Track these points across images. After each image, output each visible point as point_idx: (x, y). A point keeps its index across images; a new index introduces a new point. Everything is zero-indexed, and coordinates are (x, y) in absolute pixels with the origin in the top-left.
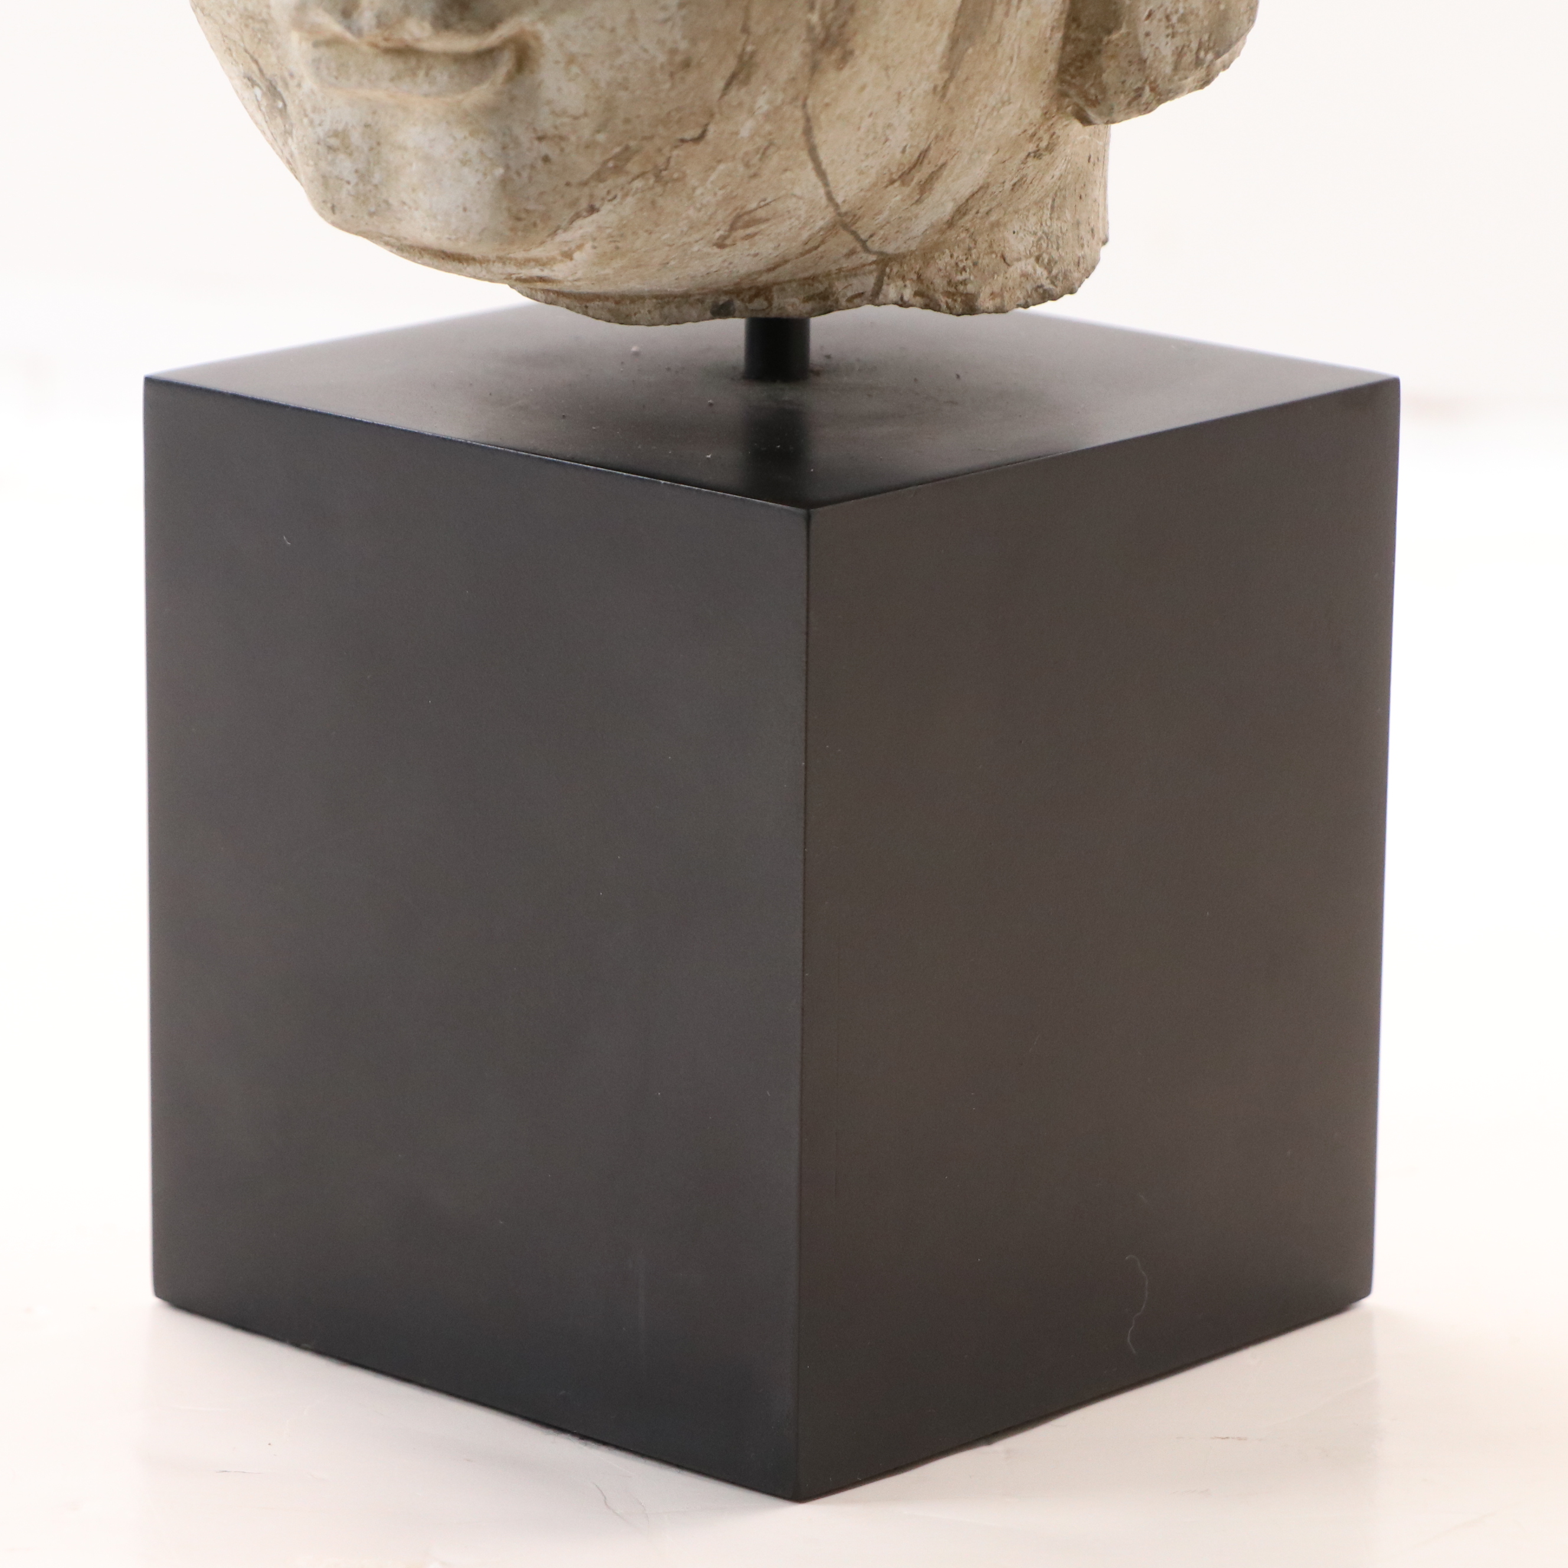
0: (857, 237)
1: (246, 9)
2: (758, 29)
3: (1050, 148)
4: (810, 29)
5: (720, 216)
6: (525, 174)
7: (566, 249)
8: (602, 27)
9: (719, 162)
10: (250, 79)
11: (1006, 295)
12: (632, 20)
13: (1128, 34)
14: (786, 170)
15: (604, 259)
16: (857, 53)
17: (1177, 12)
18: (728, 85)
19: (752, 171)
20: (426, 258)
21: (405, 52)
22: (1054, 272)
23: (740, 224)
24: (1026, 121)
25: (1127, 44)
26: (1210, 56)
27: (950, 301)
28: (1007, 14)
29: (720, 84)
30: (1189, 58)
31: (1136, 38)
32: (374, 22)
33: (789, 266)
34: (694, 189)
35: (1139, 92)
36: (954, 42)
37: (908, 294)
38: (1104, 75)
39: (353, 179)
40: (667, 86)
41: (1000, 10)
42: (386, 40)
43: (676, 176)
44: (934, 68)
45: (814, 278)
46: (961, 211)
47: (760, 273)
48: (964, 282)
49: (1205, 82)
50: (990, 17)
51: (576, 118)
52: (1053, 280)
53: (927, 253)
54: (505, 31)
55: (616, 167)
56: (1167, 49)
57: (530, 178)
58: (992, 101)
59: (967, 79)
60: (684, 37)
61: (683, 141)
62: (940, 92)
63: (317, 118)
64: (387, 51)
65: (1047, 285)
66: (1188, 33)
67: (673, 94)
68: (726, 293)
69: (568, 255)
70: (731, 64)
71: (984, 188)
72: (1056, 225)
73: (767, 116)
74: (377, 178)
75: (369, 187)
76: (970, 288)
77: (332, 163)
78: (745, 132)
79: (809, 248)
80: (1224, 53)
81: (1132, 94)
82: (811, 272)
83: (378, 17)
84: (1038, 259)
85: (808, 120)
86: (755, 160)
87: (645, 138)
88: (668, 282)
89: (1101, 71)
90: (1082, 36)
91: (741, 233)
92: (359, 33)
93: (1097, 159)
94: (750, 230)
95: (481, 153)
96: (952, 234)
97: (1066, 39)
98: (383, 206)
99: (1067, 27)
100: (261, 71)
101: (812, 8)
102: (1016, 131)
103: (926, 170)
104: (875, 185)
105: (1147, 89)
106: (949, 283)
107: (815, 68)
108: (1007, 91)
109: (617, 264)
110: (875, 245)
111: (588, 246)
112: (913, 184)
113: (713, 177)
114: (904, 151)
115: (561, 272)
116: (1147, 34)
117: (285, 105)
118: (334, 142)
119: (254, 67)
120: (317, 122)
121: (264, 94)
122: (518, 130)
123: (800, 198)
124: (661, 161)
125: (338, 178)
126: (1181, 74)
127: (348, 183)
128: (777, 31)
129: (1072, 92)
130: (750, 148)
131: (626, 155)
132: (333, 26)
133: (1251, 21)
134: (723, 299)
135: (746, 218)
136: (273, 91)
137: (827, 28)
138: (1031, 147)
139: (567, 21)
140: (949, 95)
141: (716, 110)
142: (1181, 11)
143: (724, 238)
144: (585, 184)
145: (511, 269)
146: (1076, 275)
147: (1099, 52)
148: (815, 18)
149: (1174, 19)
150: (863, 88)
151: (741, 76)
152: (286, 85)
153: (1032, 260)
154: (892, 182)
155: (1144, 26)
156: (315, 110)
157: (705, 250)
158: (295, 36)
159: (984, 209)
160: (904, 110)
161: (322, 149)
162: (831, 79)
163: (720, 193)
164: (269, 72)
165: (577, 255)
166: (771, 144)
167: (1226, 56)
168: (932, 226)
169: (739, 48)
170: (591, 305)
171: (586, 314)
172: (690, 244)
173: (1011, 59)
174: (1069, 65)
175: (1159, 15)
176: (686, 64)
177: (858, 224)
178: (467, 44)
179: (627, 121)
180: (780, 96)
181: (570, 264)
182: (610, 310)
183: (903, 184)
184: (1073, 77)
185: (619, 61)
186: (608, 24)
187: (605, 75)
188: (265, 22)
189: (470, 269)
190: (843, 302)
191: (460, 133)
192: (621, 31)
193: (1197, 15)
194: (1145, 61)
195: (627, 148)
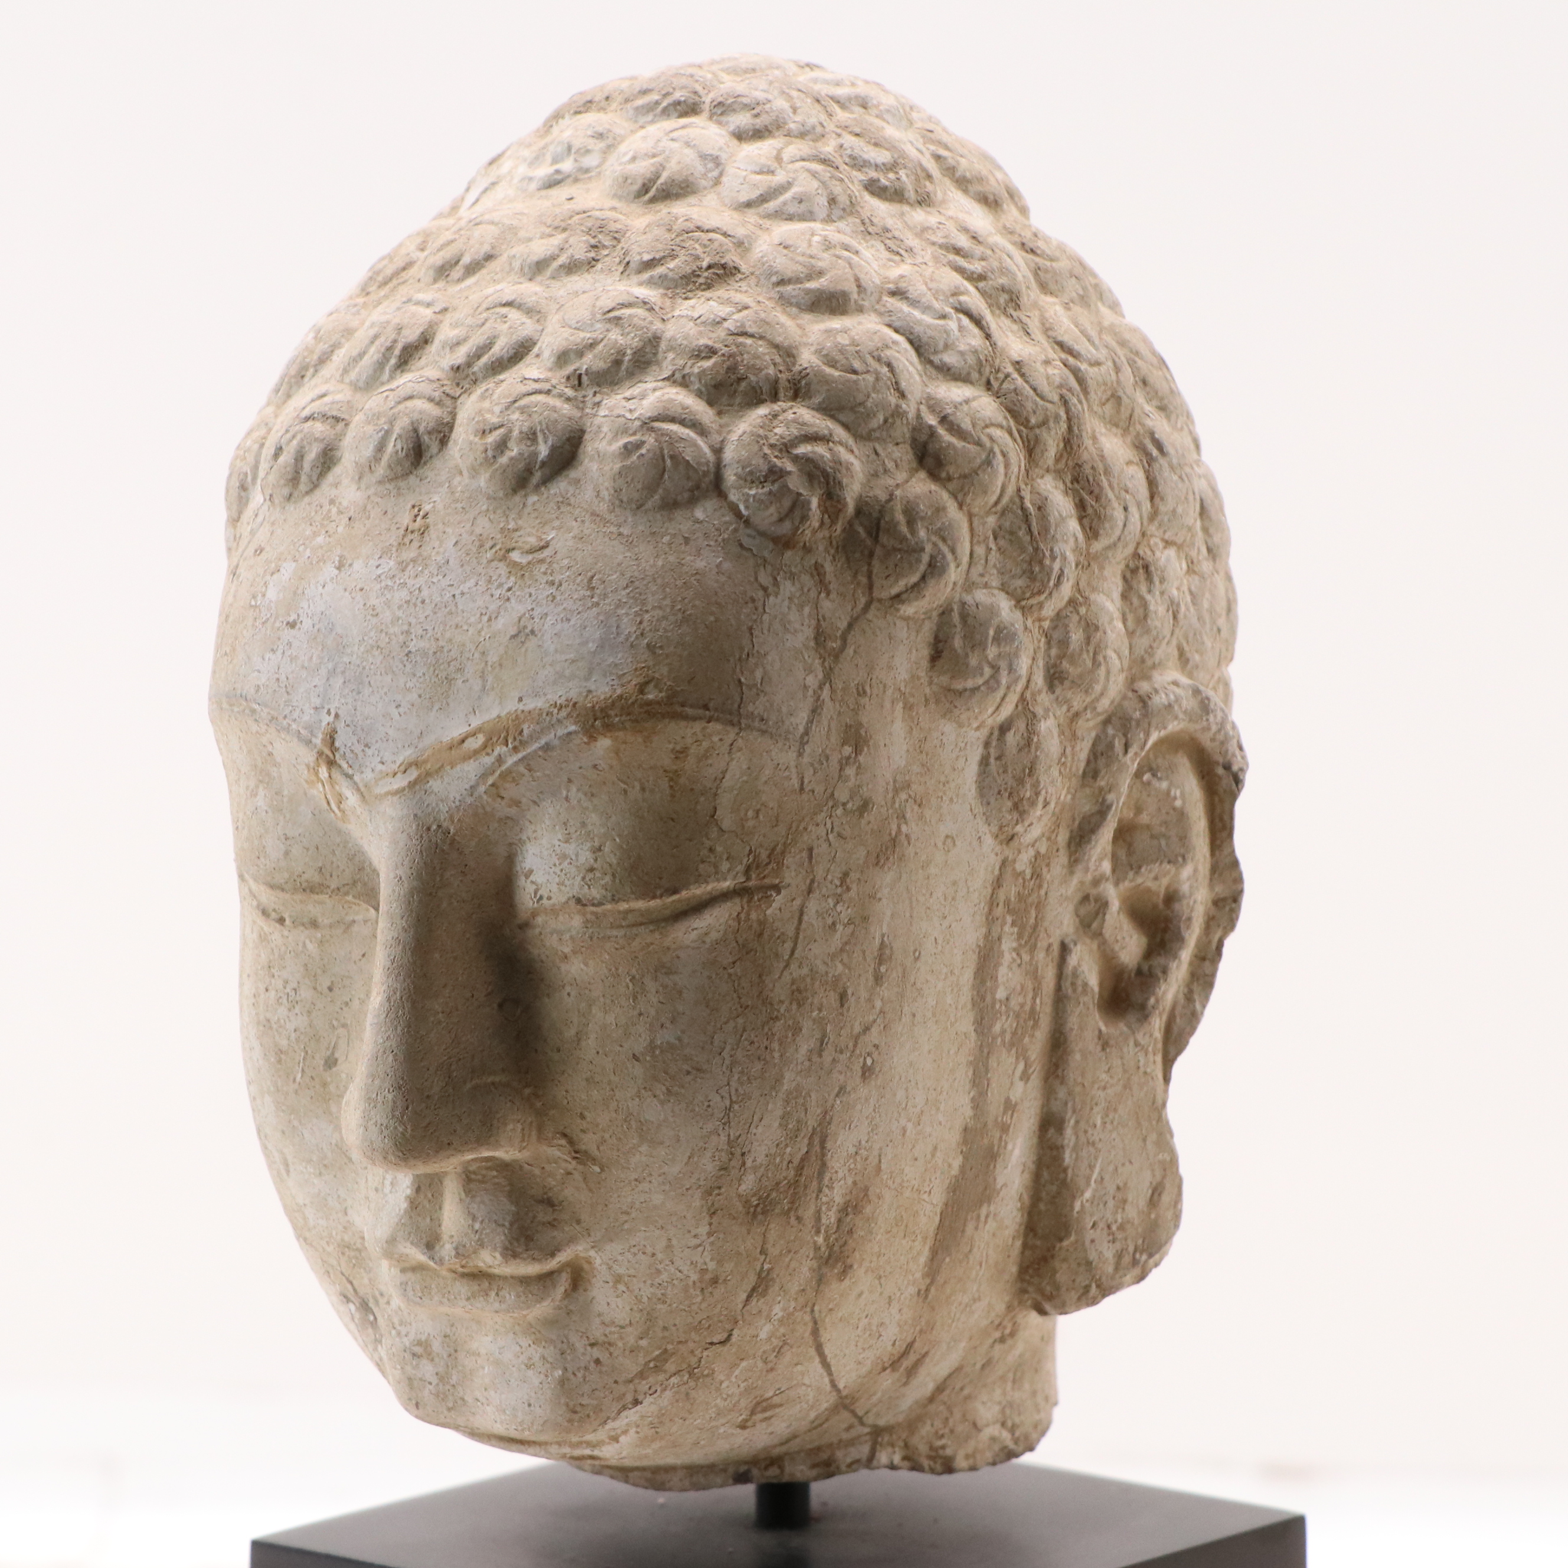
0: (853, 1413)
1: (342, 1240)
2: (773, 1251)
3: (1012, 1334)
4: (817, 1248)
5: (743, 1403)
6: (580, 1375)
7: (613, 1433)
8: (644, 1253)
9: (742, 1359)
10: (345, 1297)
11: (978, 1457)
12: (669, 1246)
13: (1077, 1241)
14: (796, 1365)
15: (644, 1441)
16: (855, 1267)
17: (1116, 1222)
18: (749, 1297)
19: (770, 1365)
20: (493, 1442)
21: (478, 1276)
22: (1017, 1434)
23: (759, 1409)
24: (993, 1314)
25: (1076, 1249)
26: (1144, 1257)
27: (932, 1463)
28: (976, 1228)
29: (744, 1296)
30: (1127, 1259)
31: (1083, 1244)
32: (453, 1253)
33: (797, 1440)
34: (721, 1383)
35: (1087, 1289)
36: (934, 1253)
37: (897, 1459)
38: (1058, 1275)
39: (435, 1381)
40: (699, 1299)
41: (970, 1227)
42: (463, 1267)
43: (706, 1372)
44: (918, 1275)
45: (819, 1449)
46: (940, 1389)
47: (775, 1446)
48: (943, 1447)
49: (1141, 1278)
50: (963, 1231)
51: (622, 1327)
52: (1016, 1441)
53: (912, 1424)
54: (562, 1257)
55: (656, 1366)
56: (1109, 1254)
57: (584, 1378)
58: (966, 1299)
59: (945, 1282)
60: (712, 1260)
61: (712, 1344)
62: (923, 1294)
63: (403, 1330)
64: (464, 1275)
65: (1011, 1445)
66: (1126, 1239)
67: (704, 1306)
68: (746, 1463)
69: (615, 1439)
70: (752, 1279)
71: (958, 1370)
72: (1017, 1395)
73: (781, 1321)
74: (454, 1379)
75: (448, 1387)
76: (948, 1452)
77: (417, 1367)
78: (763, 1335)
79: (817, 1425)
80: (1156, 1252)
81: (1081, 1291)
82: (816, 1444)
83: (456, 1249)
84: (1003, 1424)
85: (815, 1323)
86: (772, 1357)
87: (680, 1342)
88: (697, 1457)
89: (1055, 1272)
90: (1038, 1243)
91: (760, 1416)
92: (441, 1262)
93: (1048, 1338)
94: (768, 1414)
95: (544, 1358)
96: (932, 1408)
97: (1025, 1246)
98: (460, 1402)
99: (1026, 1236)
100: (355, 1290)
101: (818, 1232)
102: (985, 1323)
103: (912, 1358)
104: (870, 1372)
105: (1094, 1286)
106: (931, 1448)
107: (821, 1280)
108: (978, 1291)
109: (656, 1445)
110: (870, 1420)
111: (632, 1431)
112: (902, 1369)
113: (737, 1372)
114: (894, 1344)
115: (609, 1453)
116: (1093, 1241)
117: (375, 1319)
118: (418, 1350)
119: (349, 1287)
120: (403, 1333)
121: (357, 1309)
122: (574, 1338)
123: (809, 1386)
124: (694, 1361)
125: (421, 1379)
126: (1121, 1273)
127: (430, 1383)
128: (790, 1251)
129: (1031, 1289)
130: (767, 1347)
131: (665, 1356)
132: (419, 1256)
133: (1177, 1226)
134: (743, 1468)
135: (764, 1404)
136: (365, 1307)
137: (830, 1247)
138: (997, 1335)
139: (614, 1249)
140: (930, 1296)
141: (740, 1317)
142: (1120, 1220)
143: (746, 1421)
144: (631, 1381)
145: (567, 1450)
146: (1034, 1436)
147: (1053, 1257)
148: (820, 1240)
149: (1114, 1228)
150: (860, 1295)
151: (760, 1290)
152: (377, 1302)
153: (998, 1426)
154: (884, 1369)
155: (1090, 1234)
156: (401, 1323)
157: (730, 1431)
158: (385, 1264)
159: (958, 1387)
160: (894, 1310)
161: (408, 1356)
162: (834, 1289)
163: (742, 1385)
164: (362, 1291)
165: (622, 1439)
166: (785, 1343)
167: (1157, 1257)
168: (917, 1402)
169: (758, 1268)
170: (631, 1475)
171: (627, 1482)
172: (717, 1427)
173: (981, 1266)
174: (1028, 1267)
175: (1101, 1225)
176: (715, 1281)
177: (857, 1404)
178: (532, 1269)
179: (665, 1328)
180: (793, 1304)
181: (616, 1445)
182: (647, 1480)
183: (893, 1370)
184: (1031, 1277)
185: (658, 1281)
186: (649, 1250)
187: (647, 1292)
188: (359, 1250)
189: (531, 1450)
190: (843, 1468)
191: (525, 1342)
192: (660, 1256)
193: (1133, 1224)
194: (1091, 1263)
195: (666, 1351)
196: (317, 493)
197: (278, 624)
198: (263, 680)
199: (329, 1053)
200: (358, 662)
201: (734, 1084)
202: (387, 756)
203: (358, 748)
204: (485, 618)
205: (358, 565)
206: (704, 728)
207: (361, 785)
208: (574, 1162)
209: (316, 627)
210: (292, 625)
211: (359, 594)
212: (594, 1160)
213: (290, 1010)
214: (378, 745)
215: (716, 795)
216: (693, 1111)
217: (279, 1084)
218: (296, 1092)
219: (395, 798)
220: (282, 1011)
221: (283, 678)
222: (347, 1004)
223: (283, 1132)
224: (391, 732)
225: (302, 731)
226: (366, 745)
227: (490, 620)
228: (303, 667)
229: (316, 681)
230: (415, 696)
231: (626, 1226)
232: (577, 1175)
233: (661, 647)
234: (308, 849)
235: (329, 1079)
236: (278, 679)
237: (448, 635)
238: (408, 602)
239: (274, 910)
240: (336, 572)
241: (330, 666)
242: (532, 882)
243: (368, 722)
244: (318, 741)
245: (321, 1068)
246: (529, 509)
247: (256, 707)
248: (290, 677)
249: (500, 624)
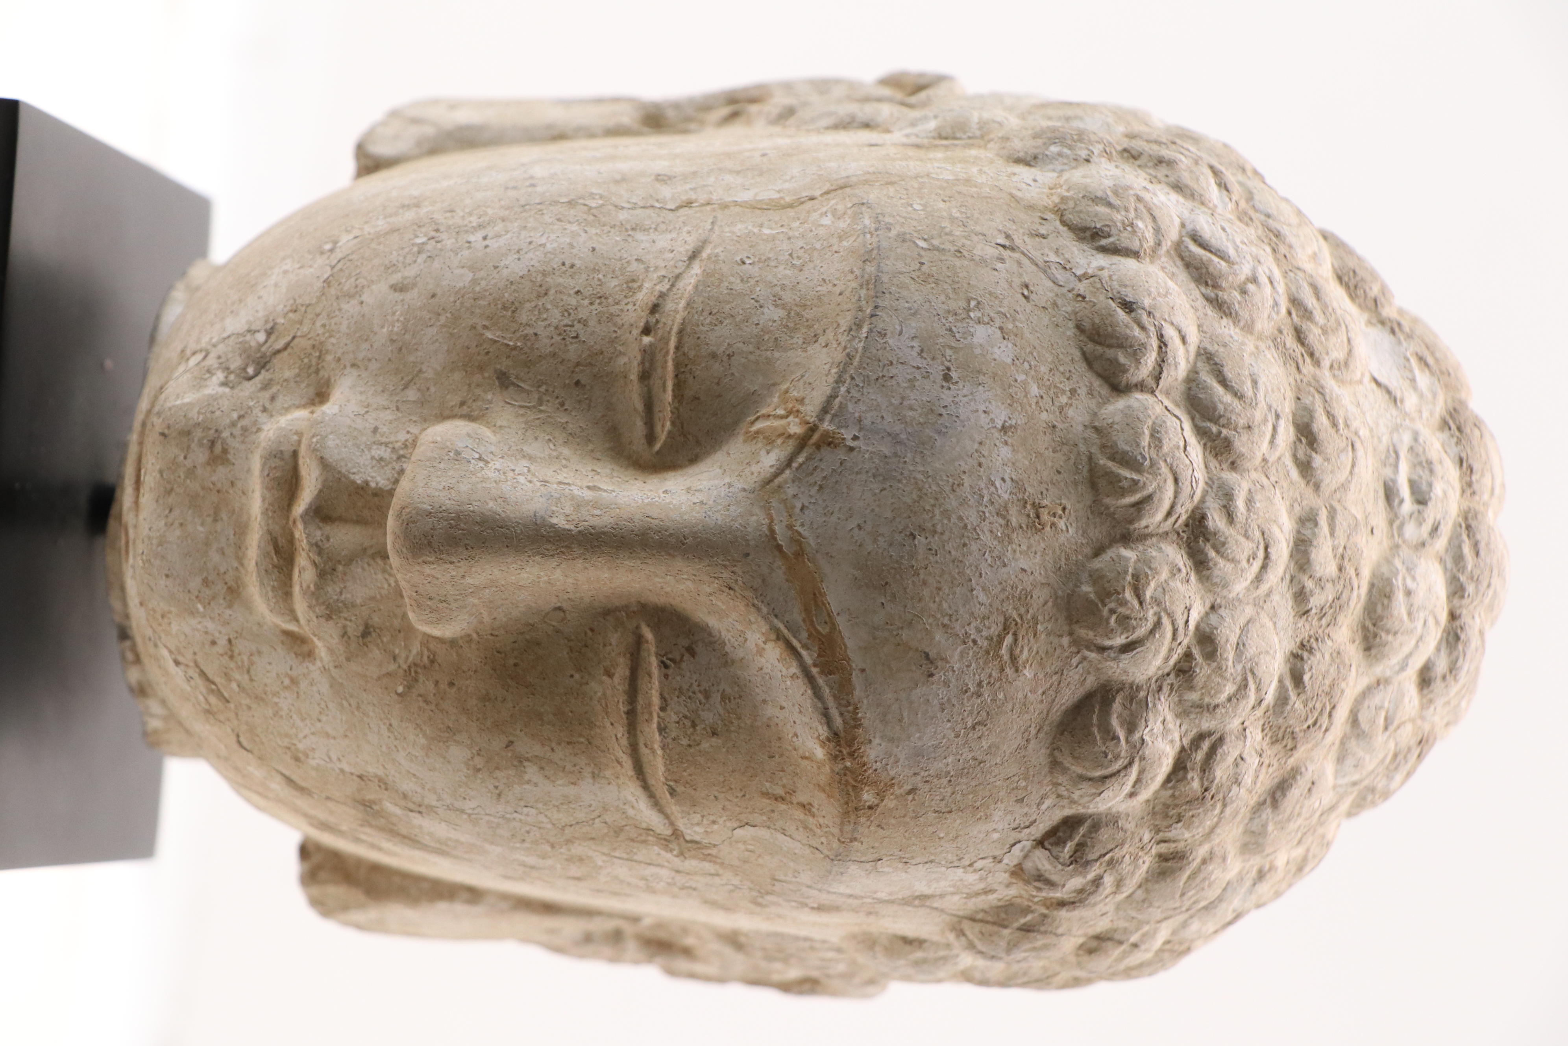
2: (330, 804)
6: (200, 627)
8: (321, 713)
9: (226, 747)
18: (285, 776)
21: (291, 554)
29: (284, 772)
34: (203, 724)
40: (280, 743)
42: (299, 541)
43: (211, 720)
51: (248, 672)
54: (314, 637)
55: (212, 689)
57: (198, 630)
60: (318, 765)
61: (238, 736)
64: (291, 538)
67: (274, 743)
70: (300, 783)
73: (265, 783)
77: (200, 445)
78: (251, 769)
87: (237, 714)
95: (215, 597)
100: (278, 352)
113: (214, 738)
117: (250, 379)
118: (218, 449)
119: (282, 344)
120: (234, 431)
121: (260, 346)
122: (235, 625)
124: (221, 718)
125: (189, 447)
127: (186, 457)
136: (262, 362)
139: (324, 686)
141: (265, 763)
144: (197, 664)
151: (293, 784)
152: (266, 388)
156: (245, 429)
161: (211, 434)
164: (276, 364)
169: (314, 791)
176: (297, 759)
185: (295, 716)
187: (284, 704)
191: (230, 578)
192: (319, 725)
195: (228, 701)
196: (1082, 367)
197: (948, 352)
198: (891, 341)
199: (513, 379)
200: (906, 473)
201: (487, 818)
202: (809, 514)
203: (818, 477)
204: (946, 620)
205: (1005, 452)
206: (833, 835)
207: (780, 479)
208: (405, 667)
209: (943, 411)
210: (947, 378)
211: (975, 463)
212: (409, 687)
213: (556, 328)
214: (820, 502)
215: (769, 828)
216: (460, 786)
217: (482, 303)
218: (474, 327)
219: (765, 529)
220: (555, 316)
221: (893, 371)
222: (562, 404)
223: (433, 296)
224: (834, 519)
225: (837, 401)
226: (821, 487)
227: (945, 626)
228: (903, 398)
229: (889, 418)
230: (870, 548)
231: (345, 703)
232: (392, 667)
233: (914, 799)
234: (718, 384)
235: (486, 375)
236: (891, 363)
237: (931, 580)
238: (965, 527)
239: (657, 322)
240: (999, 426)
241: (903, 436)
242: (682, 656)
243: (845, 490)
244: (826, 426)
245: (498, 367)
246: (1055, 640)
247: (865, 329)
248: (894, 382)
249: (939, 636)
